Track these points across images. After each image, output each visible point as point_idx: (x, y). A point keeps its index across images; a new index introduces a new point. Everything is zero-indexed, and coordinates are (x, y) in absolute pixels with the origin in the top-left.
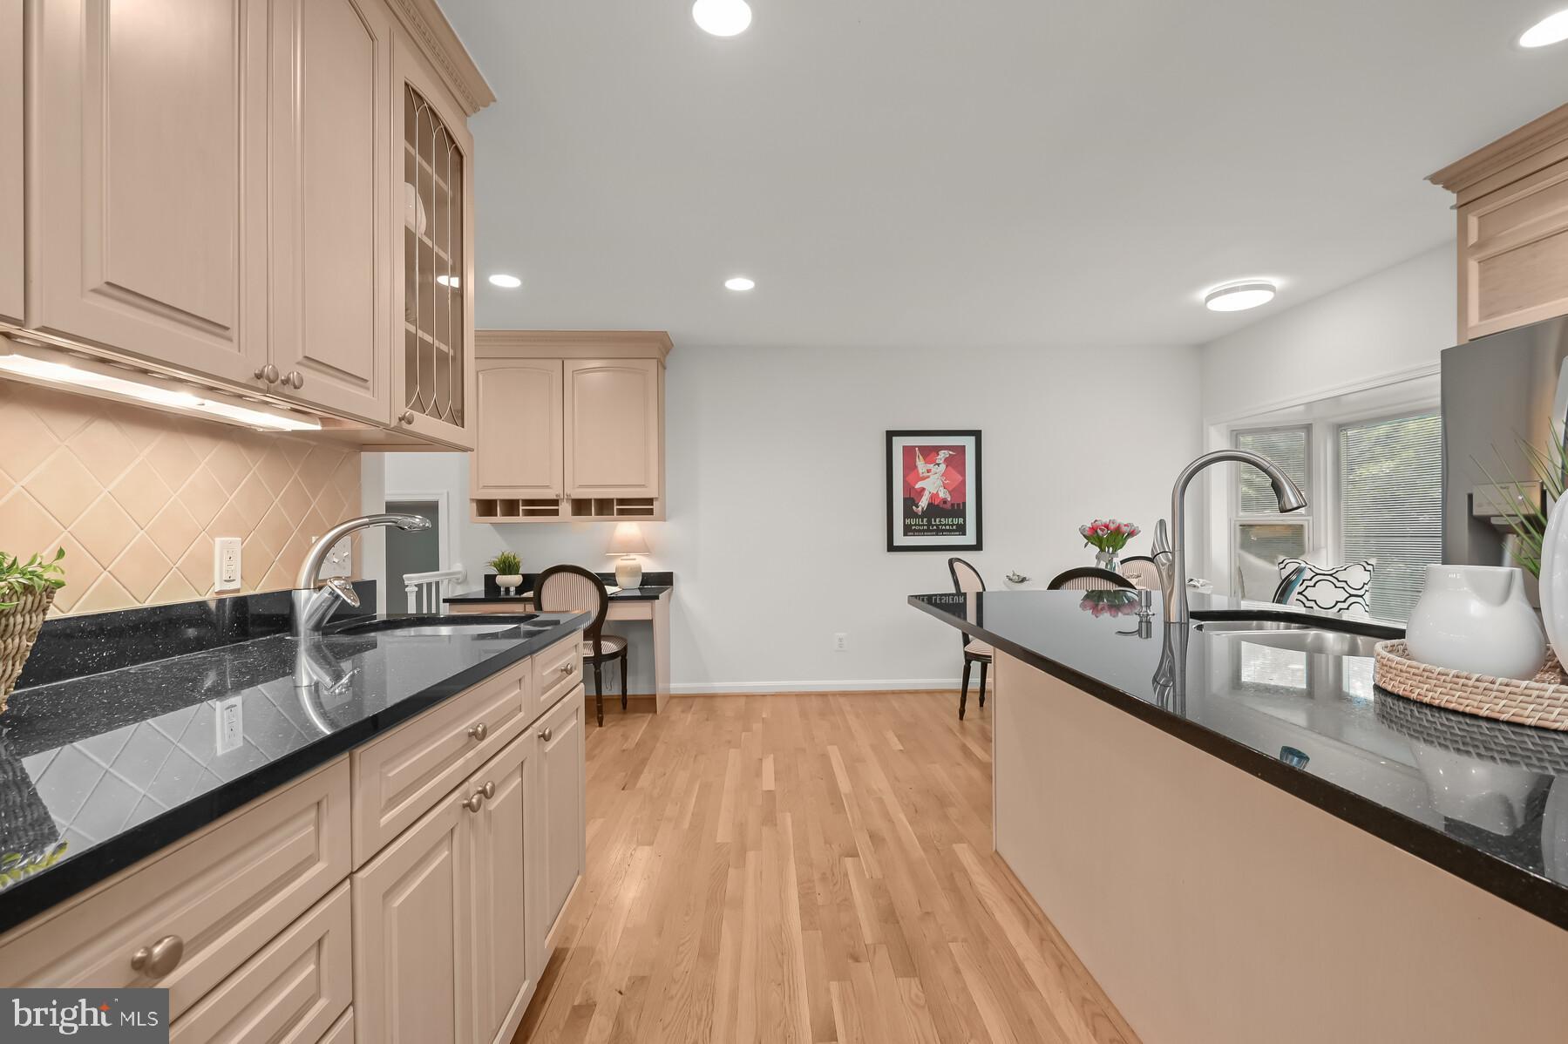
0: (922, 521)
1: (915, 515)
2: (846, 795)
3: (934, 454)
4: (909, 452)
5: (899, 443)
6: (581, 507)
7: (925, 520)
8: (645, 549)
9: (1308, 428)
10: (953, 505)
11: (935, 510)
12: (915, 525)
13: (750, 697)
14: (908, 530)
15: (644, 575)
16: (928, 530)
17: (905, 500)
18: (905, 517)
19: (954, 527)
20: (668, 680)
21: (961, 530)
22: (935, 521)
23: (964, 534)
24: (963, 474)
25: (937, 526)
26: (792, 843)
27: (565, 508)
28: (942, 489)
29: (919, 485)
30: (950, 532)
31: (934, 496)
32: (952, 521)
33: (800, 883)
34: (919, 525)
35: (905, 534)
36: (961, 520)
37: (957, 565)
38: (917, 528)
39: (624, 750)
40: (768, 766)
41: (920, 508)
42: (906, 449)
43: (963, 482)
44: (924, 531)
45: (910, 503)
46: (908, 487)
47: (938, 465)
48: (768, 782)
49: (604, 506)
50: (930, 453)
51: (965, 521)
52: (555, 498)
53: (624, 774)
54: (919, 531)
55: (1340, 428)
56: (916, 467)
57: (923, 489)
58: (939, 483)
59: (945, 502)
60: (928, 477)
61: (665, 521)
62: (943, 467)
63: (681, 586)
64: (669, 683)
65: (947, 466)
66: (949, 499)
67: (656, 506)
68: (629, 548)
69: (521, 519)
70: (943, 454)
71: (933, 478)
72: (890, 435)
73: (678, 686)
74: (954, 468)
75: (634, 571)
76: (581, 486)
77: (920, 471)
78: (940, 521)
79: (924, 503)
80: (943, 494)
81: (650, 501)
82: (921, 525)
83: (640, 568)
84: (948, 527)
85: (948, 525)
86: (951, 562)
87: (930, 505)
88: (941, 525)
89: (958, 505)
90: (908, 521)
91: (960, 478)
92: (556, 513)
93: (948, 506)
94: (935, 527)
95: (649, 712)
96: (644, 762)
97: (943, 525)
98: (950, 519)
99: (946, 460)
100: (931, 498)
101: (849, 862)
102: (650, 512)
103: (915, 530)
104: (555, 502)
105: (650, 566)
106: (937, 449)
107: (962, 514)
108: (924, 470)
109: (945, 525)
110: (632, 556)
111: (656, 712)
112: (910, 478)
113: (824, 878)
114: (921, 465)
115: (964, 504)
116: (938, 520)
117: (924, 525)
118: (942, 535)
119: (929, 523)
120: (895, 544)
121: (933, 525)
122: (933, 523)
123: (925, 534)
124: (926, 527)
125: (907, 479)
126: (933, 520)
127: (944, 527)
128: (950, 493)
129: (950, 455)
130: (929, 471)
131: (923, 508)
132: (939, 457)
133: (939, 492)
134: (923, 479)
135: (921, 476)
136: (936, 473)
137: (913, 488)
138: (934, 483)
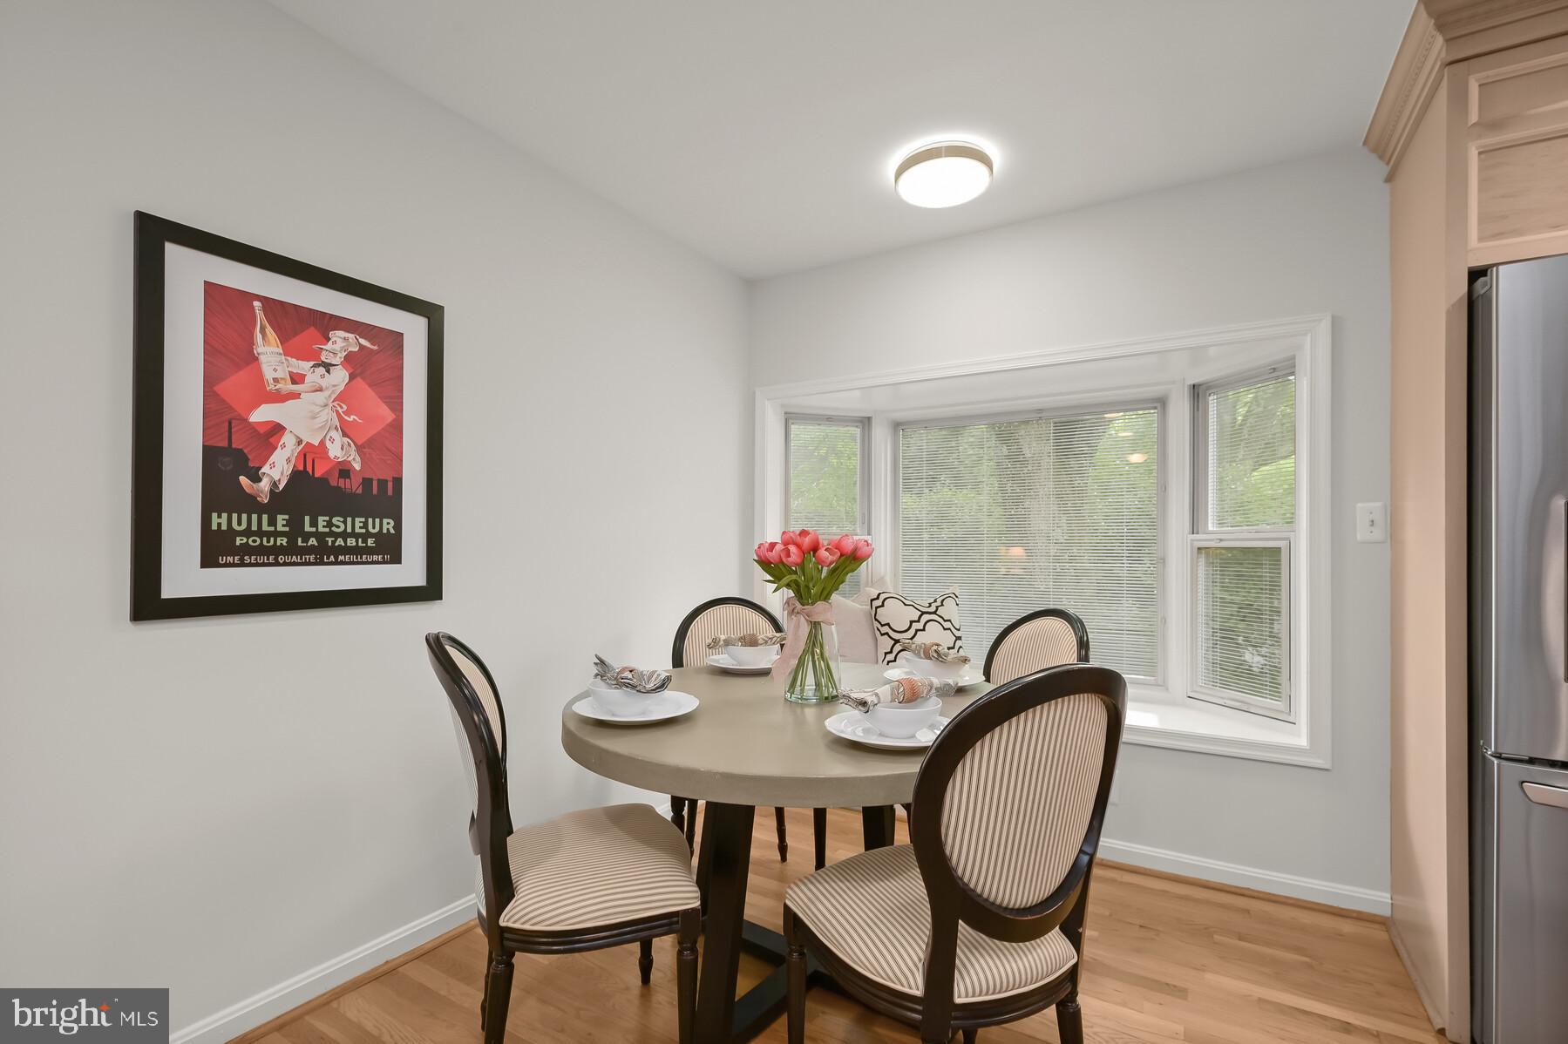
0: (272, 522)
1: (249, 504)
3: (312, 331)
5: (187, 265)
7: (281, 519)
9: (865, 422)
10: (367, 482)
11: (311, 490)
12: (248, 533)
14: (215, 550)
16: (291, 549)
17: (210, 454)
18: (210, 504)
19: (370, 542)
21: (390, 549)
22: (314, 523)
23: (396, 558)
24: (396, 403)
25: (317, 535)
28: (337, 435)
29: (262, 414)
30: (358, 555)
31: (310, 453)
32: (365, 525)
34: (259, 533)
35: (209, 560)
36: (388, 525)
38: (254, 541)
41: (265, 485)
42: (214, 291)
43: (396, 428)
44: (276, 551)
45: (224, 464)
46: (218, 413)
47: (328, 367)
50: (298, 329)
51: (398, 527)
54: (261, 550)
55: (898, 426)
56: (253, 359)
57: (277, 429)
58: (328, 416)
59: (345, 471)
60: (296, 396)
62: (340, 376)
65: (352, 377)
66: (357, 466)
70: (340, 344)
71: (309, 401)
72: (152, 232)
74: (370, 383)
77: (269, 374)
78: (329, 524)
79: (277, 468)
80: (338, 449)
82: (268, 535)
84: (351, 542)
85: (354, 535)
87: (298, 477)
88: (331, 534)
89: (382, 483)
90: (219, 521)
91: (389, 416)
93: (354, 485)
94: (313, 541)
97: (337, 535)
98: (359, 521)
99: (349, 359)
100: (304, 455)
103: (246, 550)
106: (326, 323)
107: (394, 509)
108: (282, 373)
109: (344, 535)
112: (231, 387)
114: (273, 357)
115: (398, 482)
116: (322, 520)
117: (276, 534)
118: (337, 563)
119: (295, 528)
120: (169, 591)
121: (310, 535)
122: (308, 528)
123: (281, 559)
124: (282, 541)
125: (219, 388)
126: (307, 518)
127: (340, 542)
128: (360, 449)
129: (361, 347)
130: (297, 379)
131: (275, 484)
132: (329, 346)
133: (328, 444)
134: (279, 397)
135: (271, 387)
136: (320, 390)
137: (246, 420)
138: (313, 416)
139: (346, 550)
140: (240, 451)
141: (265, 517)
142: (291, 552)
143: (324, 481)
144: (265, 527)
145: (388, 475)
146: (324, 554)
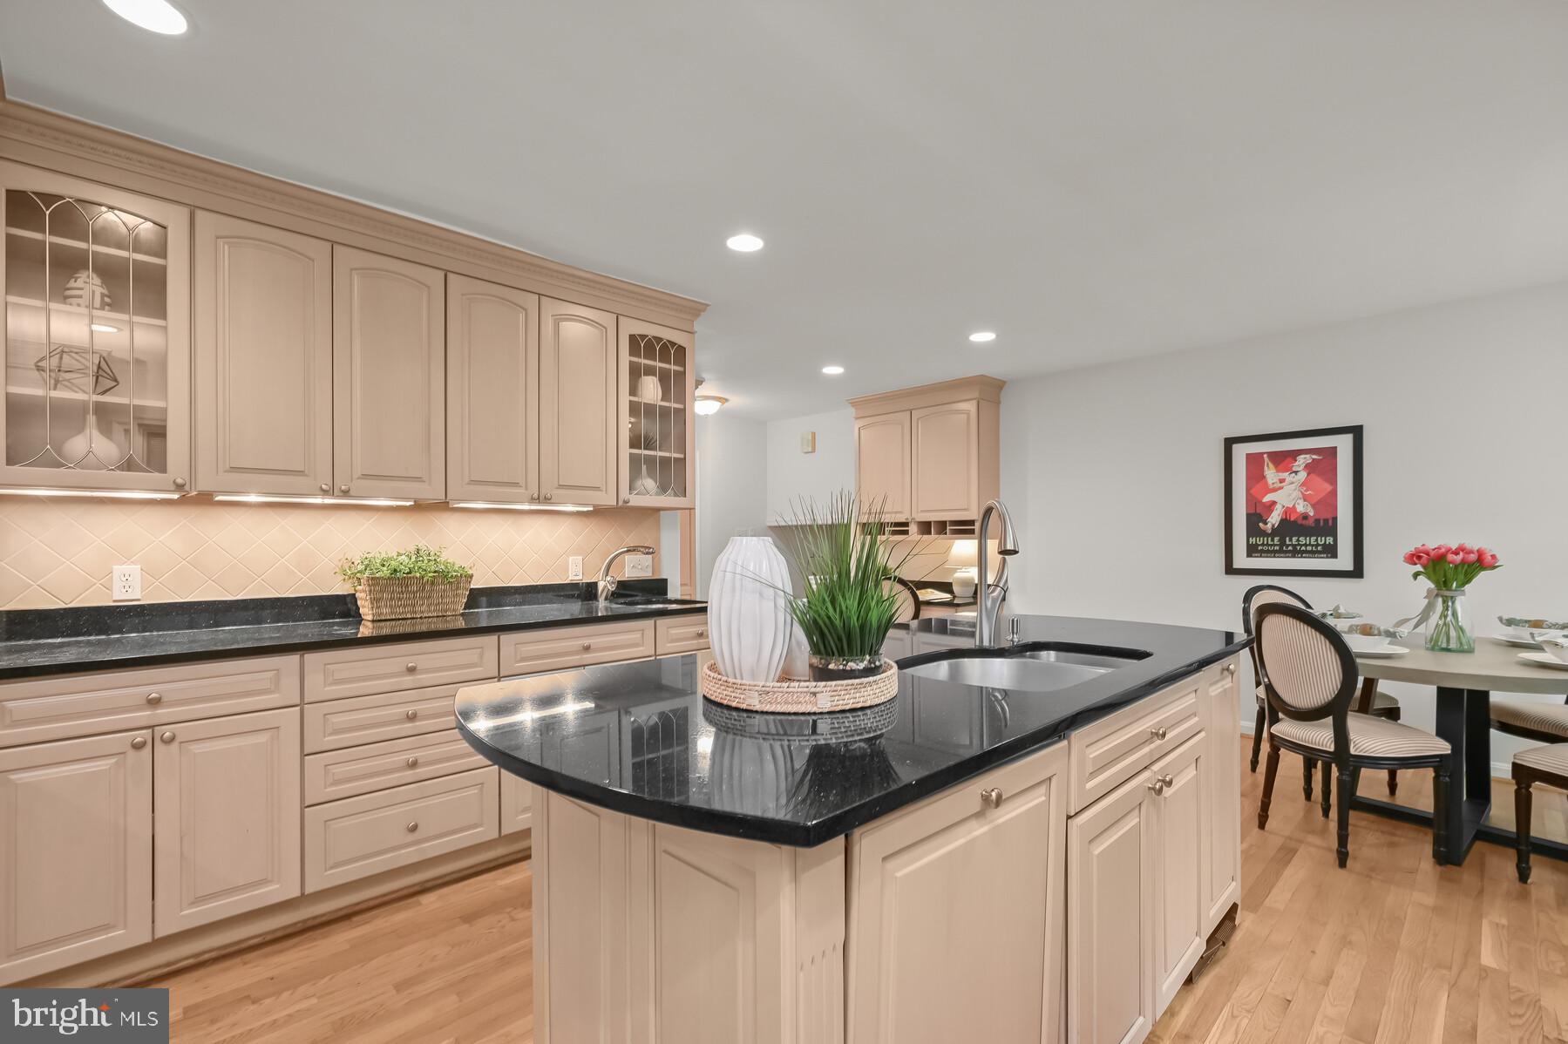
0: (1273, 540)
1: (1263, 534)
3: (1289, 459)
4: (1254, 461)
5: (1240, 451)
6: (925, 527)
7: (1276, 539)
11: (1291, 526)
12: (1263, 545)
14: (1252, 551)
17: (1249, 516)
18: (1250, 536)
19: (1319, 548)
21: (1331, 551)
22: (1291, 540)
23: (1335, 555)
24: (1334, 481)
25: (1292, 545)
27: (913, 528)
28: (1301, 502)
29: (1268, 498)
30: (1313, 554)
31: (1288, 511)
32: (1317, 540)
34: (1268, 545)
35: (1249, 555)
36: (1330, 540)
38: (1265, 548)
41: (1269, 526)
42: (1249, 456)
43: (1334, 493)
44: (1275, 552)
46: (1252, 501)
47: (1296, 472)
49: (941, 527)
50: (1283, 460)
51: (1336, 541)
52: (904, 521)
54: (1268, 551)
56: (1264, 477)
57: (1274, 503)
58: (1297, 494)
59: (1305, 517)
60: (1281, 488)
62: (1303, 475)
65: (1308, 474)
66: (1312, 514)
67: (977, 527)
68: (963, 562)
70: (1302, 460)
71: (1287, 489)
72: (1229, 443)
74: (1320, 475)
75: (965, 582)
76: (923, 511)
77: (1271, 482)
78: (1298, 540)
79: (1274, 519)
80: (1301, 507)
82: (1272, 545)
84: (1309, 548)
85: (1310, 544)
87: (1283, 521)
88: (1299, 544)
89: (1326, 521)
90: (1252, 540)
91: (1329, 488)
92: (906, 533)
93: (1310, 523)
94: (1290, 548)
97: (1302, 545)
98: (1313, 539)
99: (1307, 467)
100: (1286, 512)
103: (1262, 551)
104: (906, 524)
106: (1294, 454)
107: (1334, 534)
108: (1276, 480)
109: (1306, 545)
110: (962, 569)
112: (1255, 490)
114: (1271, 474)
115: (1335, 519)
116: (1294, 539)
117: (1275, 545)
118: (1302, 557)
119: (1283, 543)
120: (1236, 566)
121: (1288, 546)
122: (1288, 542)
123: (1277, 555)
124: (1277, 548)
125: (1252, 492)
126: (1287, 539)
127: (1303, 548)
128: (1313, 506)
129: (1314, 459)
130: (1282, 481)
131: (1273, 526)
132: (1297, 463)
133: (1297, 506)
134: (1274, 490)
135: (1271, 487)
136: (1293, 483)
137: (1260, 502)
138: (1290, 495)
139: (1306, 552)
140: (1259, 514)
141: (1270, 539)
142: (1281, 552)
143: (1295, 522)
144: (1270, 542)
145: (1329, 516)
146: (1296, 553)
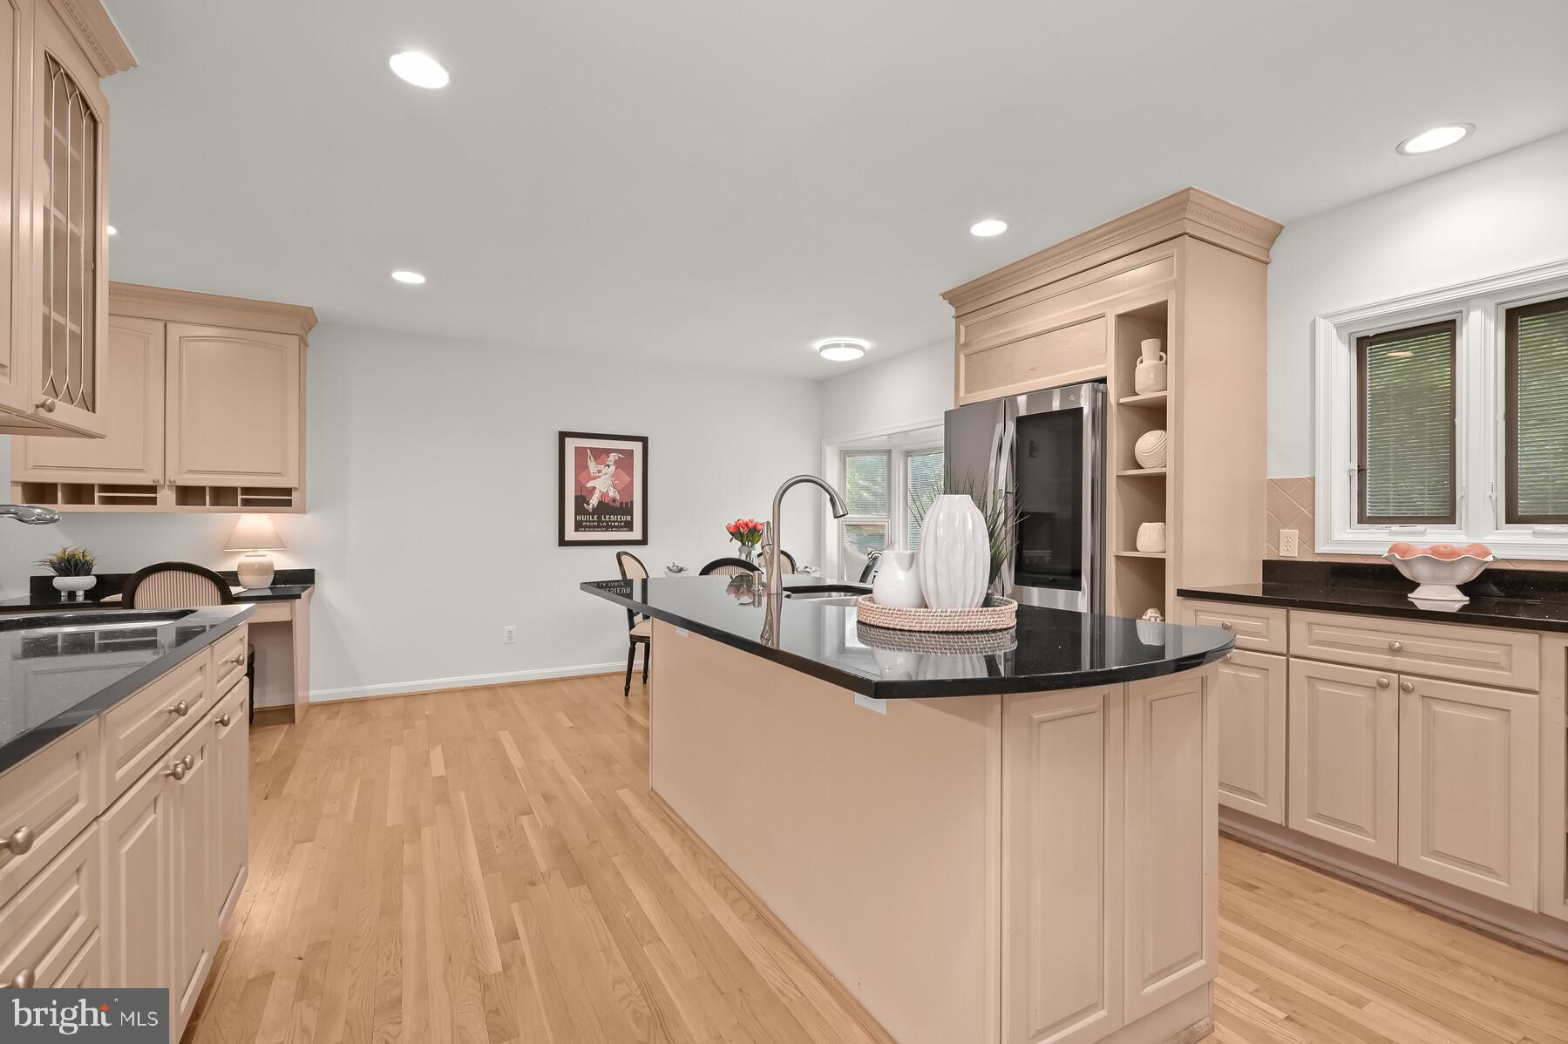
1: (586, 512)
2: (518, 769)
4: (580, 452)
5: (571, 444)
6: (188, 495)
8: (279, 544)
9: (889, 452)
10: (622, 503)
11: (604, 507)
12: (586, 521)
13: (408, 697)
14: (579, 526)
15: (277, 573)
16: (598, 526)
17: (577, 497)
18: (577, 514)
19: (622, 524)
20: (307, 688)
21: (629, 526)
22: (605, 518)
23: (631, 530)
24: (631, 476)
25: (606, 522)
26: (467, 814)
27: (167, 497)
28: (611, 488)
29: (590, 484)
30: (619, 528)
31: (603, 495)
32: (621, 518)
33: (478, 842)
34: (590, 521)
35: (576, 530)
36: (629, 518)
37: (624, 558)
38: (588, 524)
39: (259, 763)
40: (437, 757)
41: (590, 506)
42: (577, 449)
43: (631, 483)
44: (594, 527)
45: (581, 501)
46: (579, 485)
47: (609, 466)
48: (438, 767)
49: (223, 496)
50: (599, 454)
51: (632, 518)
52: (151, 483)
53: (264, 784)
54: (590, 527)
55: (908, 454)
56: (587, 467)
57: (595, 488)
58: (609, 482)
59: (614, 500)
60: (599, 477)
61: (305, 513)
62: (613, 468)
63: (326, 586)
64: (309, 691)
65: (616, 468)
66: (618, 498)
67: (295, 497)
68: (256, 544)
69: (97, 507)
70: (613, 457)
71: (603, 478)
72: (563, 436)
73: (317, 694)
74: (623, 469)
75: (263, 569)
76: (190, 472)
77: (592, 471)
78: (609, 518)
79: (594, 501)
80: (612, 493)
81: (288, 491)
82: (592, 522)
83: (272, 565)
84: (616, 524)
85: (617, 521)
86: (619, 556)
87: (600, 503)
88: (610, 521)
89: (627, 503)
90: (579, 518)
91: (629, 479)
92: (153, 501)
93: (617, 504)
94: (604, 524)
95: (286, 723)
96: (287, 771)
97: (612, 522)
98: (619, 517)
99: (615, 462)
101: (524, 819)
102: (288, 503)
103: (586, 526)
104: (153, 489)
105: (284, 562)
106: (608, 452)
107: (631, 512)
108: (595, 471)
109: (614, 522)
110: (261, 552)
111: (294, 722)
113: (501, 834)
114: (593, 466)
115: (632, 502)
116: (607, 517)
117: (594, 521)
118: (612, 531)
119: (599, 520)
120: (567, 538)
121: (603, 522)
122: (603, 519)
123: (595, 529)
124: (596, 524)
125: (579, 478)
127: (613, 524)
128: (619, 492)
129: (619, 458)
130: (599, 472)
131: (594, 506)
132: (609, 459)
133: (609, 491)
134: (595, 478)
135: (592, 475)
136: (606, 474)
137: (586, 487)
138: (604, 483)
139: (614, 527)
143: (608, 504)
145: (629, 501)
146: (608, 528)
